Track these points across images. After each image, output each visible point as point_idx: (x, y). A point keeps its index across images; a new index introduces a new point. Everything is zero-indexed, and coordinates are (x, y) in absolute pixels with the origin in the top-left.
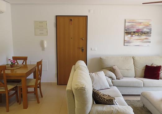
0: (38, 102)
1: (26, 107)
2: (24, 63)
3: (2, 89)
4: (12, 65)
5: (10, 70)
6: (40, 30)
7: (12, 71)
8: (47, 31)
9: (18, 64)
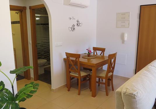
0: (107, 95)
1: (94, 95)
2: (102, 55)
3: (77, 74)
4: (89, 55)
5: (87, 59)
6: (122, 22)
7: (89, 60)
8: (129, 23)
9: (97, 54)
